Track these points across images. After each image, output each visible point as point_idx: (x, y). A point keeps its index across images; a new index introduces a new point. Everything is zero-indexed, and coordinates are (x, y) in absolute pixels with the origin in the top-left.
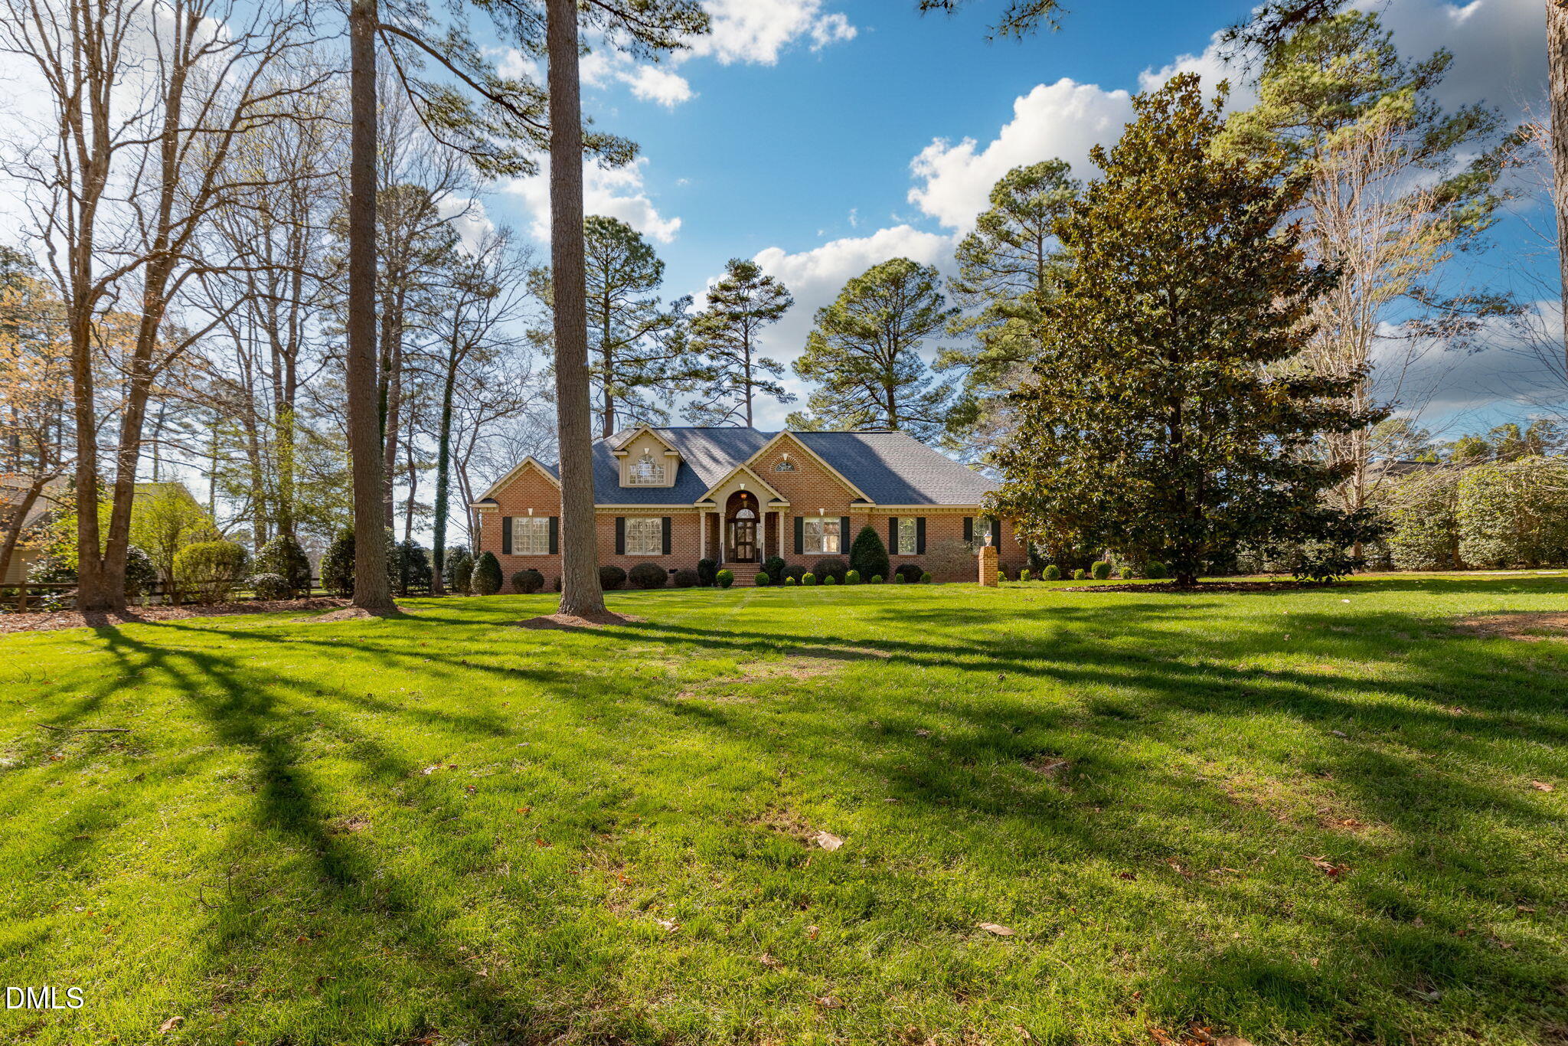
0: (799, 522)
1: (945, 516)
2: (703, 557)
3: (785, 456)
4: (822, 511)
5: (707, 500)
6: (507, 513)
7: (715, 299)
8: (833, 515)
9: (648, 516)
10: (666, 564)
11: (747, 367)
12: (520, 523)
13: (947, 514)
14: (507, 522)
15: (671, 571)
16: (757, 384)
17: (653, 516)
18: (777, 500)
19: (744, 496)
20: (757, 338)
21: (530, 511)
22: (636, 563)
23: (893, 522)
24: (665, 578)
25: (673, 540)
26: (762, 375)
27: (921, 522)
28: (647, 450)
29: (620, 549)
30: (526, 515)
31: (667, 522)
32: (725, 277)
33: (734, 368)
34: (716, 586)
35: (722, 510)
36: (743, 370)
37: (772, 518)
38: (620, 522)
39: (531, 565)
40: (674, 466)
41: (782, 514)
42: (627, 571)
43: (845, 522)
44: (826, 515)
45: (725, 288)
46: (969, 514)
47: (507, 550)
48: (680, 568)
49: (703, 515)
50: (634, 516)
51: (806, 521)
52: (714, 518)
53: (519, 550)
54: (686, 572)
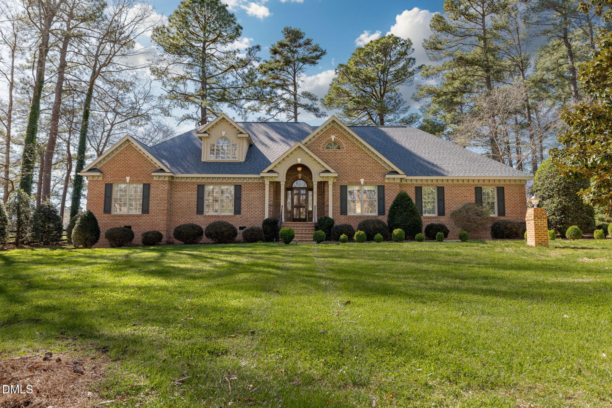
0: (344, 189)
1: (461, 185)
2: (267, 216)
3: (333, 137)
4: (362, 181)
5: (271, 171)
6: (109, 180)
7: (275, 52)
8: (371, 184)
9: (224, 184)
10: (237, 222)
11: (295, 95)
12: (118, 189)
13: (460, 184)
14: (109, 188)
15: (241, 228)
16: (301, 106)
17: (227, 184)
18: (328, 171)
19: (299, 169)
20: (302, 79)
21: (128, 179)
22: (212, 221)
23: (419, 190)
24: (235, 234)
25: (243, 204)
26: (304, 101)
27: (441, 190)
28: (223, 133)
29: (200, 210)
30: (124, 182)
31: (238, 189)
32: (282, 38)
33: (287, 96)
34: (277, 241)
35: (282, 179)
36: (293, 97)
37: (322, 185)
38: (201, 188)
39: (127, 223)
40: (245, 147)
41: (331, 183)
42: (204, 227)
43: (381, 189)
44: (366, 184)
45: (282, 45)
46: (479, 184)
47: (107, 209)
48: (248, 226)
49: (267, 183)
50: (212, 184)
51: (349, 189)
52: (276, 185)
53: (118, 209)
54: (252, 229)
